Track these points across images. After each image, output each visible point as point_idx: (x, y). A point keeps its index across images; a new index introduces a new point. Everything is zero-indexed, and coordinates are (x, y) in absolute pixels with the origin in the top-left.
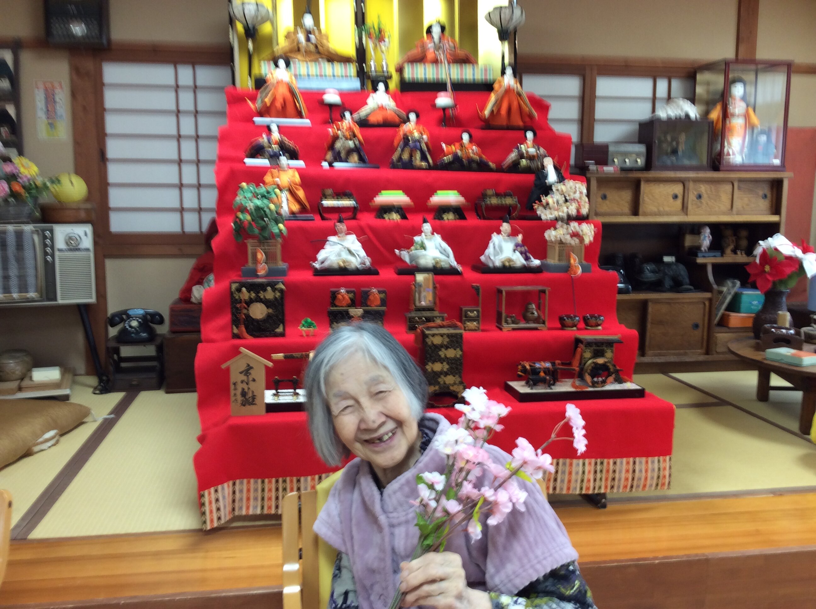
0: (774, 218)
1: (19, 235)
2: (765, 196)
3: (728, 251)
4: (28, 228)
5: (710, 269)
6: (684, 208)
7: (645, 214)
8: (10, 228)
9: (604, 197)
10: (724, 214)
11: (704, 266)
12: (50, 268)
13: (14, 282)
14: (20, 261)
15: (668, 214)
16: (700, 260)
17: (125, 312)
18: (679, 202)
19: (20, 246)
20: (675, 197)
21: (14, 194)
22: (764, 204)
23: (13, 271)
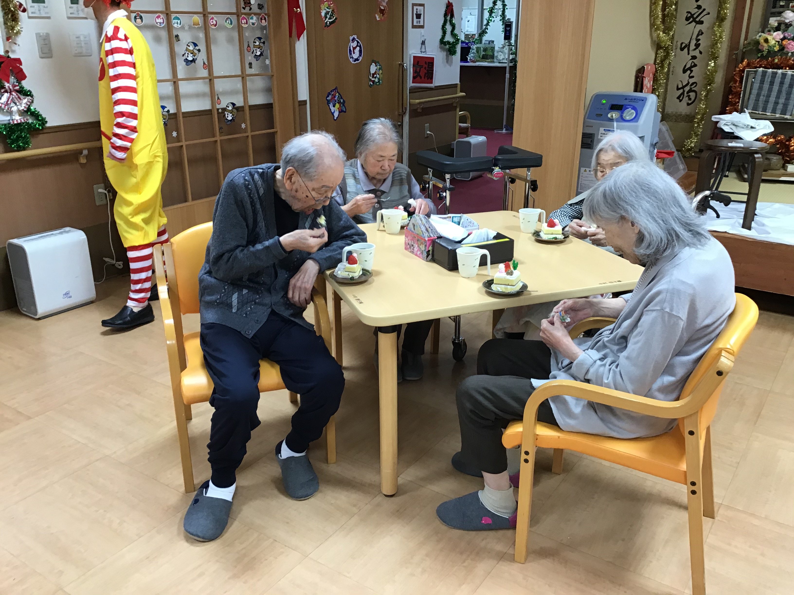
14: (789, 93)
19: (791, 85)
23: (782, 100)
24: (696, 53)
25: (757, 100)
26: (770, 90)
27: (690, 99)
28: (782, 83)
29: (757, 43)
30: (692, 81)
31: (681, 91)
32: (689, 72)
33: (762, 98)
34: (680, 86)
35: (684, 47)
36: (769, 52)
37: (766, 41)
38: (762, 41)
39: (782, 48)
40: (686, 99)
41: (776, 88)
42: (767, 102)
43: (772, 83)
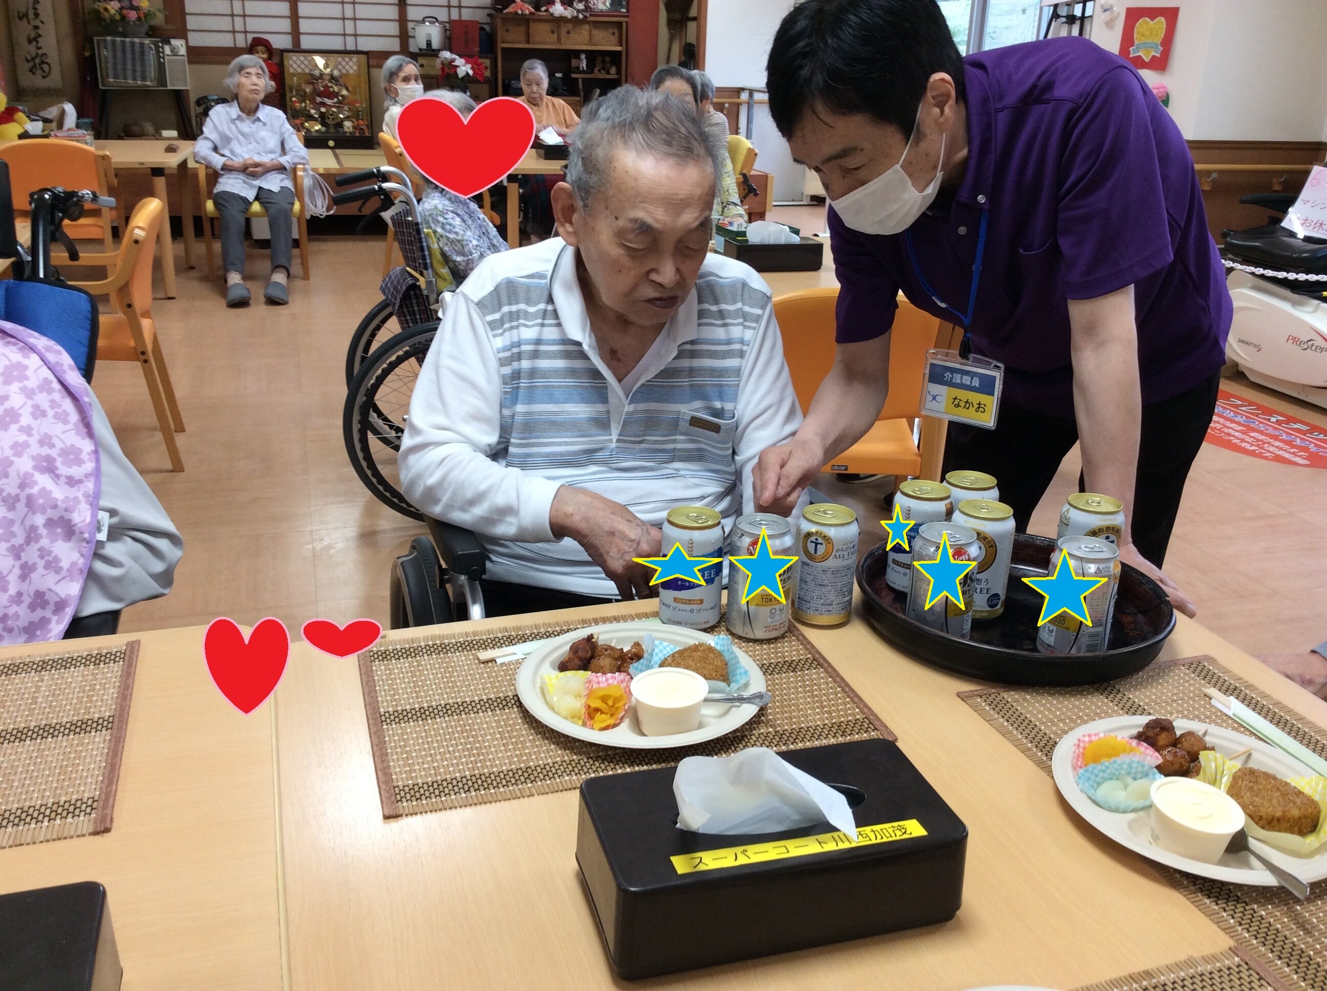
0: (619, 49)
1: (142, 45)
2: (613, 34)
3: (596, 70)
4: (147, 41)
5: (580, 81)
6: (559, 40)
7: (535, 43)
8: (137, 40)
9: (508, 30)
10: (585, 44)
11: (577, 79)
12: (161, 67)
13: (138, 74)
14: (143, 60)
15: (549, 43)
16: (574, 76)
17: (206, 97)
18: (555, 36)
19: (142, 53)
20: (553, 32)
21: (139, 19)
22: (614, 39)
23: (138, 68)
24: (37, 23)
25: (115, 69)
26: (124, 57)
27: (44, 71)
28: (133, 52)
29: (97, 12)
30: (40, 52)
31: (31, 64)
32: (34, 43)
33: (119, 67)
34: (29, 58)
35: (23, 16)
36: (111, 20)
37: (106, 10)
38: (102, 10)
39: (123, 18)
40: (39, 72)
41: (129, 56)
42: (125, 70)
43: (124, 51)
